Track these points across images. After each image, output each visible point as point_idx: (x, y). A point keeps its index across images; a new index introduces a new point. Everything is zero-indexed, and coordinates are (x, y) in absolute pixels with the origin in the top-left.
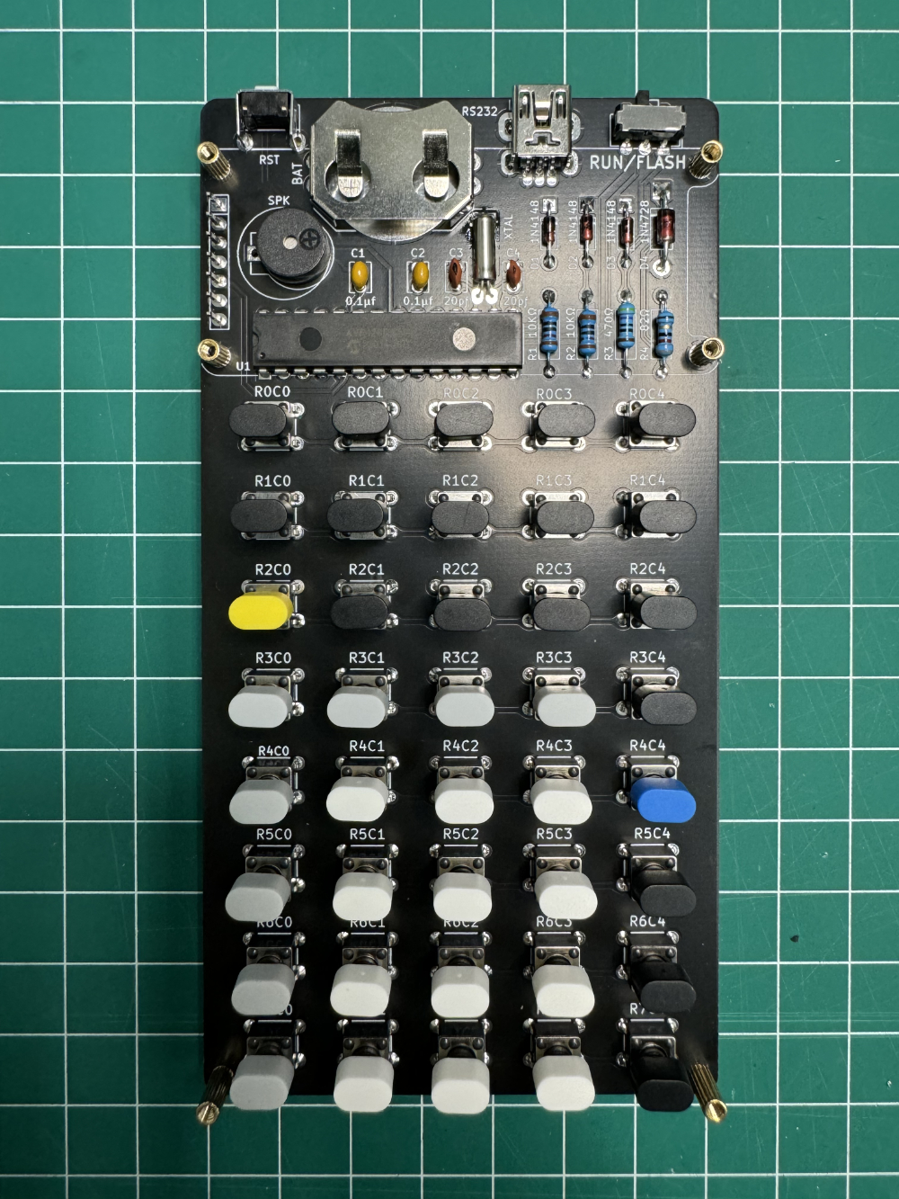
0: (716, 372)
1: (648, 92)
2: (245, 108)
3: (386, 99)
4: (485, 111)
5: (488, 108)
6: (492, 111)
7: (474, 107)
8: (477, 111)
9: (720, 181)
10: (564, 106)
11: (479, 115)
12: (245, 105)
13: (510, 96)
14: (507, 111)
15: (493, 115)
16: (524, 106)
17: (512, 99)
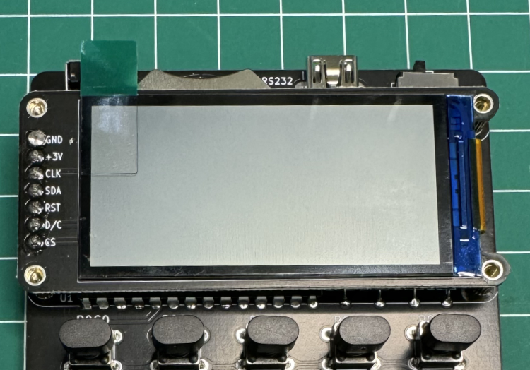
0: (496, 299)
1: (424, 62)
2: (73, 75)
3: (195, 72)
4: (282, 81)
5: (284, 78)
6: (288, 81)
7: (272, 78)
8: (275, 81)
9: (491, 138)
10: (352, 72)
11: (276, 84)
12: (73, 73)
13: (304, 68)
14: (301, 81)
15: (289, 84)
16: (317, 72)
17: (305, 72)
